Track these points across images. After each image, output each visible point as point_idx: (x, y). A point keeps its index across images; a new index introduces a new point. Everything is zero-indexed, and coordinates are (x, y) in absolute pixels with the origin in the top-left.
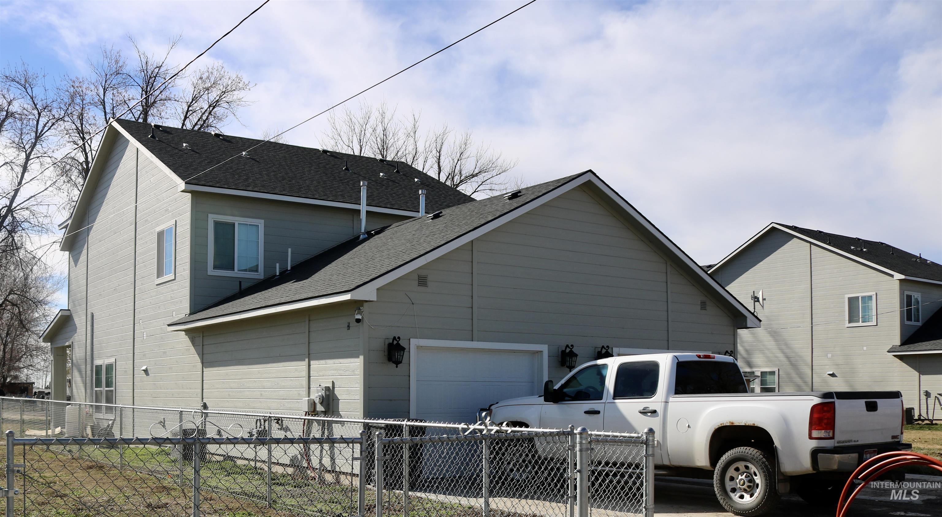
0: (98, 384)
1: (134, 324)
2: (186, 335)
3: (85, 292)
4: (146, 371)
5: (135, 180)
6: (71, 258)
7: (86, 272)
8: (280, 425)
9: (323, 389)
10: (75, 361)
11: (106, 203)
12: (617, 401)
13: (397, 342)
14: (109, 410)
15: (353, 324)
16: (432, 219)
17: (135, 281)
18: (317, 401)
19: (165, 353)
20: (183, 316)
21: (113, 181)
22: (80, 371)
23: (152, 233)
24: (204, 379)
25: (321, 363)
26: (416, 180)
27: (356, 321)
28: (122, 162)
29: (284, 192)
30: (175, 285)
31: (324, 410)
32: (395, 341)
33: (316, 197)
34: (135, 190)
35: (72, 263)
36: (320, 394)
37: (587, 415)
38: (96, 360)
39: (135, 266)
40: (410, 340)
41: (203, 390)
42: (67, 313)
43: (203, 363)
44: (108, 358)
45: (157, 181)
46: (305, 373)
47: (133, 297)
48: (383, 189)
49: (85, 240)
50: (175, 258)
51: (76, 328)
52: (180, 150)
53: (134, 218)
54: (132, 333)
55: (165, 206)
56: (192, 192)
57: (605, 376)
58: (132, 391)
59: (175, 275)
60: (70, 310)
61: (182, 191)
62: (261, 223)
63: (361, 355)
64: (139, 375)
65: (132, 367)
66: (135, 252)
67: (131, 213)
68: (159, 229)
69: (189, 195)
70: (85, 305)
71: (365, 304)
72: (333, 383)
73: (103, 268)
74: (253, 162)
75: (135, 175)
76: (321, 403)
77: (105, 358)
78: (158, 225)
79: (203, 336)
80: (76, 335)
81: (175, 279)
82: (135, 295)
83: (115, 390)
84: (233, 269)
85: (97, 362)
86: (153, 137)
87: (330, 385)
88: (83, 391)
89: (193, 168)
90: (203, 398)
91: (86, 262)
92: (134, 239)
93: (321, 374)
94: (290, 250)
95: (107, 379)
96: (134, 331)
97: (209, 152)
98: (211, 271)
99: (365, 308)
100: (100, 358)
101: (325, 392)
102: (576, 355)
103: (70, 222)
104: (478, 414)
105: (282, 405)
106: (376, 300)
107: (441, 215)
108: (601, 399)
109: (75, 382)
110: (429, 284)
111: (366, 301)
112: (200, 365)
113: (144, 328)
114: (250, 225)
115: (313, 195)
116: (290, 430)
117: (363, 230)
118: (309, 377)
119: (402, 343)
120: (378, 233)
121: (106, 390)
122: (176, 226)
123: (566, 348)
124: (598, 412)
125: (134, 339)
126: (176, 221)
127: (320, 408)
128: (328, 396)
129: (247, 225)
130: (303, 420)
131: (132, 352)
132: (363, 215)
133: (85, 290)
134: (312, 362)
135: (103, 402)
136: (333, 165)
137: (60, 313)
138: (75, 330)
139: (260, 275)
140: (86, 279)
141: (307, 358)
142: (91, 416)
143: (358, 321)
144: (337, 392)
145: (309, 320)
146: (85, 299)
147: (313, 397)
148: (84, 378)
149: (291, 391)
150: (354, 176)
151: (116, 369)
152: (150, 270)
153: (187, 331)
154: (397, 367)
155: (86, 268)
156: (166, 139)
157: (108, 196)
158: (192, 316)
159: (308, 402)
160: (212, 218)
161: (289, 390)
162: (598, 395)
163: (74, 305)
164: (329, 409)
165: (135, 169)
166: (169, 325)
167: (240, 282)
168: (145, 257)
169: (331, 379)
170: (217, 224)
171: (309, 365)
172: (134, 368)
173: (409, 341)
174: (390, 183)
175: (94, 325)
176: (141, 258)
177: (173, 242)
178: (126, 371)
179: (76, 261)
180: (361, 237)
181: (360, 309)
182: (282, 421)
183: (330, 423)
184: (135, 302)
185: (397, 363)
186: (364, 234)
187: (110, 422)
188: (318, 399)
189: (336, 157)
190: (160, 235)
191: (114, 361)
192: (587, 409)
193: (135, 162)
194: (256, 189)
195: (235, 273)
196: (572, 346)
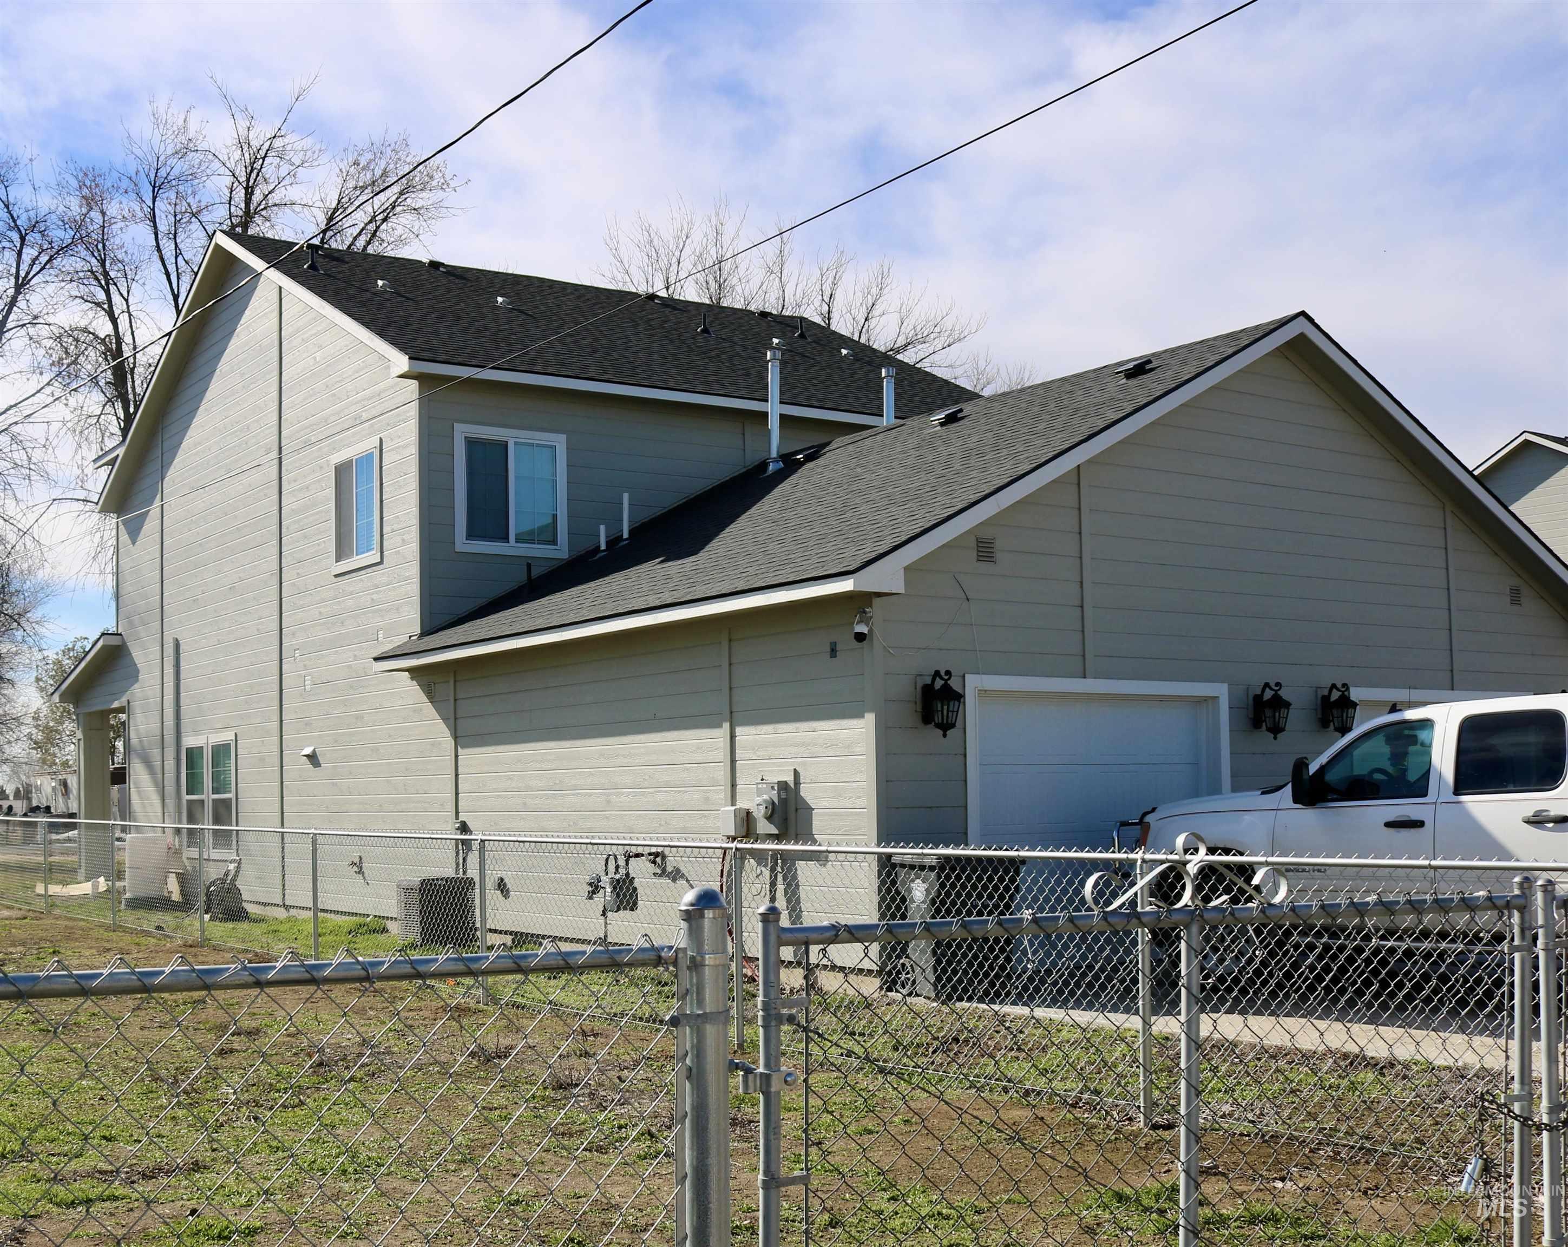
0: (194, 785)
1: (281, 660)
2: (412, 679)
3: (158, 597)
4: (313, 758)
5: (277, 358)
6: (121, 527)
7: (158, 555)
8: (659, 867)
9: (773, 787)
10: (134, 741)
11: (206, 410)
12: (1464, 798)
13: (943, 682)
14: (222, 838)
15: (846, 643)
16: (942, 424)
17: (281, 569)
18: (759, 813)
19: (359, 718)
20: (405, 638)
21: (220, 364)
22: (147, 762)
23: (321, 468)
24: (460, 771)
25: (763, 732)
26: (844, 352)
27: (856, 638)
28: (241, 322)
29: (606, 377)
30: (383, 574)
31: (777, 832)
32: (938, 679)
33: (671, 385)
34: (276, 378)
35: (124, 537)
36: (766, 797)
37: (1391, 831)
38: (187, 736)
39: (281, 539)
40: (964, 676)
41: (457, 794)
42: (114, 641)
43: (456, 738)
44: (217, 733)
45: (330, 358)
46: (722, 754)
47: (276, 603)
48: (789, 369)
49: (156, 489)
50: (382, 518)
51: (138, 671)
52: (375, 294)
53: (276, 438)
54: (277, 677)
55: (353, 408)
56: (420, 378)
57: (1430, 746)
58: (278, 799)
59: (382, 552)
60: (121, 635)
61: (401, 376)
62: (560, 442)
63: (870, 711)
64: (297, 765)
65: (277, 750)
66: (281, 508)
67: (269, 428)
68: (339, 457)
69: (413, 385)
70: (159, 622)
71: (877, 602)
72: (796, 773)
73: (200, 544)
74: (523, 317)
75: (276, 348)
76: (770, 818)
77: (210, 733)
78: (335, 450)
79: (455, 681)
80: (136, 686)
81: (381, 562)
82: (281, 599)
83: (237, 799)
84: (506, 538)
85: (190, 741)
86: (312, 267)
87: (790, 779)
88: (157, 801)
89: (413, 327)
90: (457, 813)
91: (159, 534)
92: (276, 482)
93: (761, 753)
94: (626, 496)
95: (215, 777)
96: (281, 675)
97: (430, 297)
98: (462, 544)
99: (877, 609)
100: (196, 732)
101: (779, 793)
102: (1287, 705)
103: (121, 451)
104: (1115, 834)
105: (663, 823)
106: (902, 591)
107: (959, 415)
108: (1425, 795)
109: (135, 783)
110: (998, 555)
111: (879, 595)
112: (451, 742)
113: (305, 667)
114: (538, 445)
115: (665, 381)
116: (683, 876)
117: (774, 454)
118: (733, 761)
119: (954, 684)
120: (811, 458)
121: (213, 800)
122: (381, 450)
123: (1263, 691)
124: (1419, 824)
125: (281, 690)
126: (381, 440)
127: (764, 827)
128: (784, 802)
129: (532, 445)
130: (719, 853)
131: (277, 718)
132: (774, 423)
133: (159, 592)
134: (739, 730)
135: (206, 822)
136: (676, 324)
137: (101, 640)
138: (134, 675)
139: (561, 551)
140: (159, 568)
141: (726, 721)
142: (178, 852)
143: (860, 637)
144: (806, 792)
145: (730, 640)
146: (159, 610)
147: (743, 803)
148: (160, 776)
149: (686, 792)
150: (724, 345)
151: (236, 756)
152: (319, 545)
153: (414, 672)
154: (945, 736)
155: (159, 546)
156: (339, 273)
157: (209, 395)
158: (426, 639)
159: (735, 816)
160: (462, 431)
161: (679, 792)
162: (1419, 788)
163: (131, 625)
164: (787, 829)
165: (276, 335)
166: (376, 659)
167: (529, 566)
168: (305, 518)
169: (792, 763)
170: (472, 444)
171: (733, 737)
172: (282, 752)
173: (961, 679)
174: (797, 358)
175: (182, 664)
176: (294, 522)
177: (376, 484)
178: (262, 759)
179: (134, 531)
180: (771, 467)
181: (865, 612)
182: (664, 857)
183: (789, 859)
184: (281, 614)
185: (946, 727)
186: (775, 461)
187: (232, 867)
188: (762, 808)
189: (675, 309)
190: (342, 471)
191: (233, 738)
192: (1391, 818)
193: (276, 320)
194: (550, 370)
195: (511, 548)
196: (1278, 684)
